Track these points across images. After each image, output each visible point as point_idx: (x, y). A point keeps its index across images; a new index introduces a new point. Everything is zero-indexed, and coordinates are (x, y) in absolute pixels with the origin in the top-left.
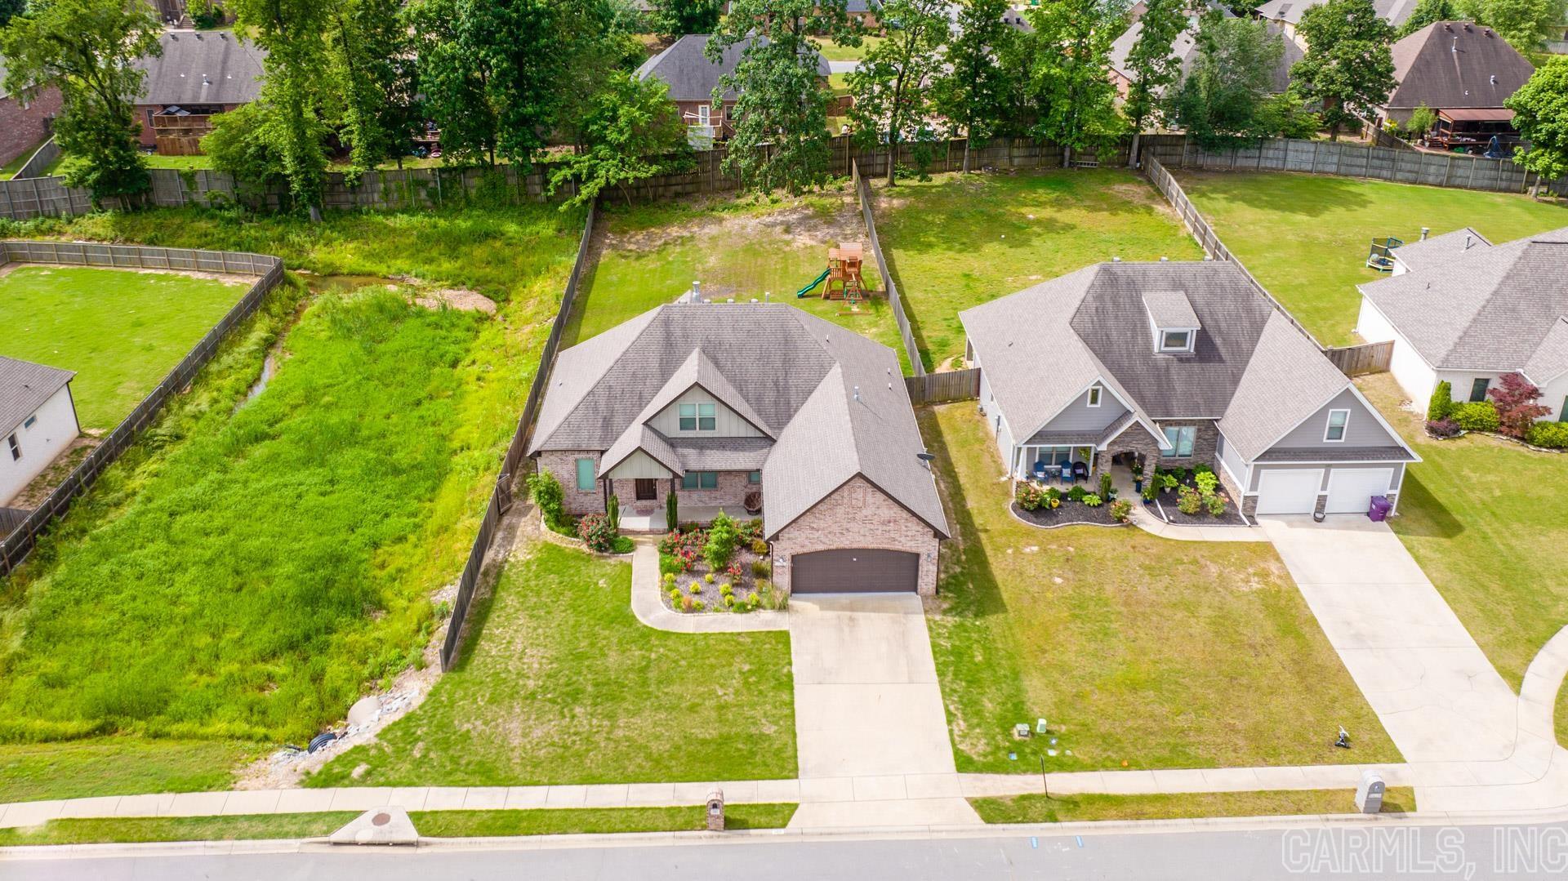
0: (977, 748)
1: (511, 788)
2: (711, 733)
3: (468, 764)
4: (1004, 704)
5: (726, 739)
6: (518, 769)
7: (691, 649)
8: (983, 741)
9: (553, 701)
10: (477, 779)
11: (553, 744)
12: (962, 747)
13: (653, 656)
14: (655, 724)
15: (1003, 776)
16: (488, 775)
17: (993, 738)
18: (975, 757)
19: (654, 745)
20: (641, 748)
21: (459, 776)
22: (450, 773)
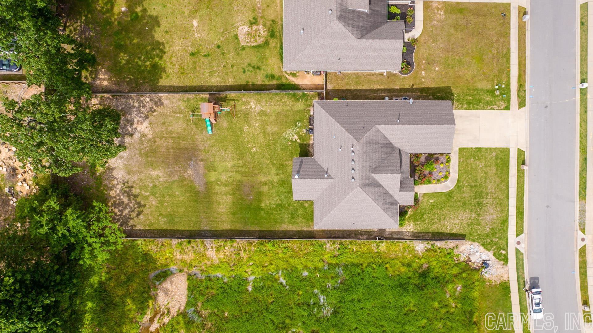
0: (503, 104)
1: (509, 215)
2: (494, 168)
3: (501, 226)
4: (487, 95)
5: (496, 165)
6: (503, 214)
7: (465, 175)
8: (500, 102)
9: (481, 209)
10: (506, 224)
11: (496, 207)
12: (502, 108)
13: (466, 184)
14: (491, 182)
15: (511, 100)
16: (505, 221)
17: (499, 100)
18: (506, 105)
19: (497, 182)
20: (498, 185)
21: (505, 228)
22: (504, 231)
